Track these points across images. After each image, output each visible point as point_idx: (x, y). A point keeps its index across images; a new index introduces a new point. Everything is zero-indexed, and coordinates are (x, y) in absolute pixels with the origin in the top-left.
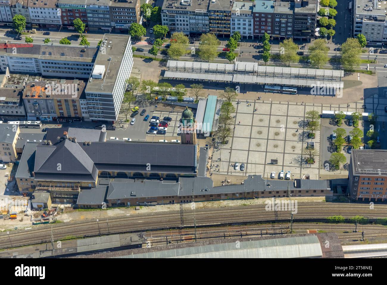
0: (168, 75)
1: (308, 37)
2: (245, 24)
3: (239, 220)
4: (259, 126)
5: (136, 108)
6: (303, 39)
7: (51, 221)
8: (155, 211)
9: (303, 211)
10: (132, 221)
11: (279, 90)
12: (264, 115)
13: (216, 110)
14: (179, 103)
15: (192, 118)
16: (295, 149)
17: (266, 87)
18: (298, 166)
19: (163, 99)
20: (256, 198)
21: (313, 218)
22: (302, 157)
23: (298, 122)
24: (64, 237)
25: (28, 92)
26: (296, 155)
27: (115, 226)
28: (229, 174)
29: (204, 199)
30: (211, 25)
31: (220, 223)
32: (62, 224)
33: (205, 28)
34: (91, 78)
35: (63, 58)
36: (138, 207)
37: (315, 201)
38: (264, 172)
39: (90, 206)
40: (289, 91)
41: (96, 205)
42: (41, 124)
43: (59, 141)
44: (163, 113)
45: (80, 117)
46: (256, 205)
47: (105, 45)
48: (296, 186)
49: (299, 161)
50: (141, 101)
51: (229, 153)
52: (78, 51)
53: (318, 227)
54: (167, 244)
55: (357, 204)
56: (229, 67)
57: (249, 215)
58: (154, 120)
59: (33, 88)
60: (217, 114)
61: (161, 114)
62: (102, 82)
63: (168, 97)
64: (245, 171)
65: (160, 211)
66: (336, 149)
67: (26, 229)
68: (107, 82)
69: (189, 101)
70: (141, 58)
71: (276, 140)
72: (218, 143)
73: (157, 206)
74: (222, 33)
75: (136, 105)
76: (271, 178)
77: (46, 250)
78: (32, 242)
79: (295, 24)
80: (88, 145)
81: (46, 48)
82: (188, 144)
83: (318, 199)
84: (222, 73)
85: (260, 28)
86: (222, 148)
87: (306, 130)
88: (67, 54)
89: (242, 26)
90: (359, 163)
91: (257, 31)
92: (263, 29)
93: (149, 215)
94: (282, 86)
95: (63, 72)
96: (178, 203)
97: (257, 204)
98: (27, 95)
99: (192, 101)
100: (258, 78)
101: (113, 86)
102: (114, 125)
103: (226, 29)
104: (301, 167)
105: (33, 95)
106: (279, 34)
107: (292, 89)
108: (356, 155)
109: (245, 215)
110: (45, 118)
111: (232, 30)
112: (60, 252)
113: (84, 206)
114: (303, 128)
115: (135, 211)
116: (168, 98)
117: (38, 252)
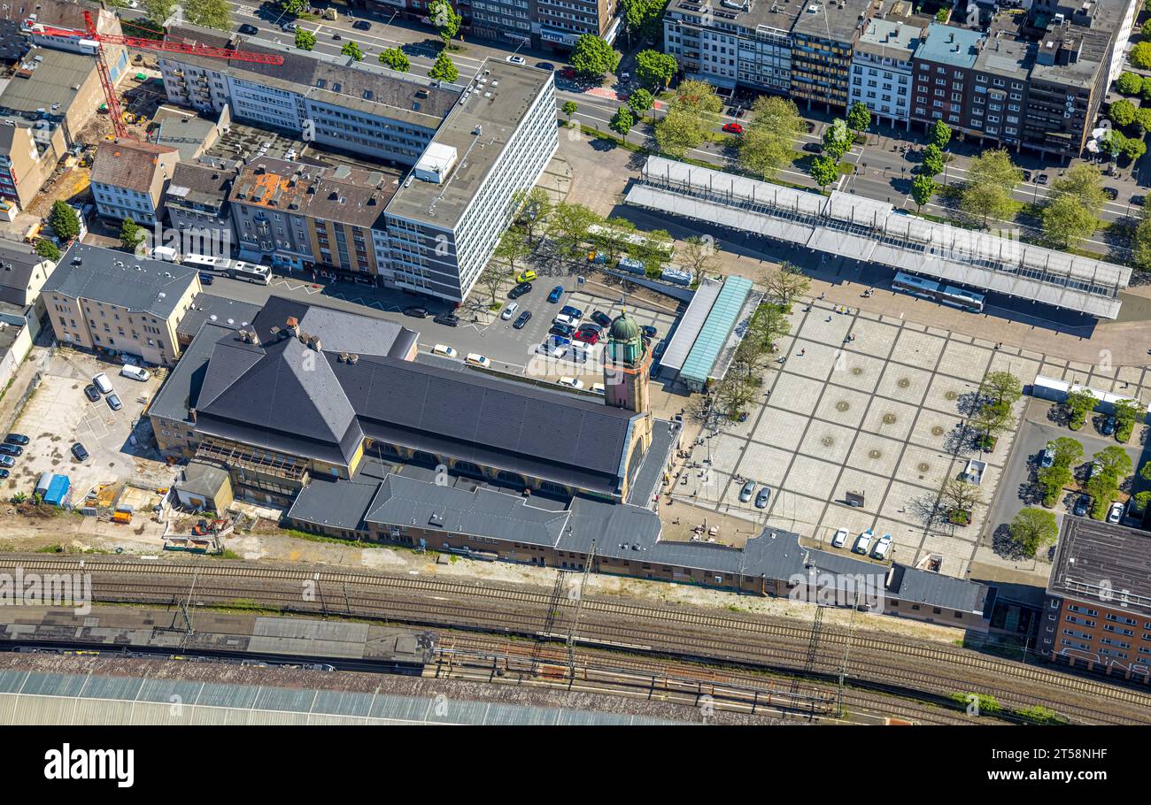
0: (640, 196)
1: (1063, 150)
2: (888, 87)
3: (705, 650)
4: (847, 388)
5: (528, 274)
6: (1047, 154)
7: (210, 549)
8: (486, 577)
9: (888, 662)
10: (418, 593)
11: (934, 294)
12: (870, 359)
13: (737, 319)
14: (647, 281)
15: (634, 342)
16: (927, 475)
17: (899, 278)
18: (920, 524)
19: (608, 262)
20: (771, 594)
21: (910, 687)
22: (938, 499)
23: (960, 396)
24: (233, 600)
25: (245, 185)
26: (925, 491)
27: (371, 596)
28: (722, 509)
29: (626, 570)
30: (795, 73)
31: (649, 648)
32: (236, 565)
33: (779, 79)
34: (413, 177)
35: (367, 106)
36: (444, 557)
37: (932, 637)
38: (819, 523)
39: (322, 528)
40: (960, 301)
41: (337, 530)
42: (270, 276)
43: (275, 340)
44: (596, 300)
45: (371, 272)
46: (764, 616)
47: (479, 89)
48: (888, 584)
49: (927, 511)
50: (549, 258)
51: (741, 448)
52: (409, 92)
53: (920, 715)
54: (492, 676)
55: (1049, 671)
56: (810, 204)
57: (737, 640)
58: (566, 318)
59: (260, 178)
60: (738, 332)
61: (591, 302)
62: (438, 192)
63: (623, 258)
64: (766, 510)
65: (500, 579)
66: (1044, 496)
67: (143, 557)
68: (451, 197)
69: (675, 281)
70: (588, 134)
71: (882, 436)
72: (719, 415)
73: (498, 564)
74: (824, 100)
75: (532, 266)
76: (833, 545)
77: (171, 629)
78: (148, 596)
79: (1029, 111)
80: (349, 362)
81: (330, 71)
82: (619, 407)
83: (943, 634)
84: (784, 217)
85: (930, 103)
86: (726, 431)
87: (977, 422)
88: (380, 96)
89: (879, 91)
90: (1072, 560)
91: (920, 111)
92: (938, 109)
93: (469, 583)
94: (945, 283)
95: (365, 142)
96: (554, 566)
97: (767, 613)
98: (242, 193)
99: (685, 283)
100: (881, 248)
101: (462, 209)
102: (457, 313)
103: (836, 92)
104: (927, 530)
105: (256, 196)
106: (982, 129)
107: (969, 296)
108: (1073, 533)
109: (724, 638)
110: (284, 259)
111: (851, 98)
112: (205, 641)
113: (307, 525)
114: (970, 415)
115: (434, 564)
116: (622, 262)
117: (149, 630)
